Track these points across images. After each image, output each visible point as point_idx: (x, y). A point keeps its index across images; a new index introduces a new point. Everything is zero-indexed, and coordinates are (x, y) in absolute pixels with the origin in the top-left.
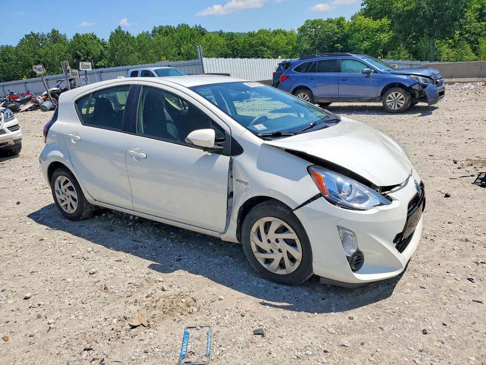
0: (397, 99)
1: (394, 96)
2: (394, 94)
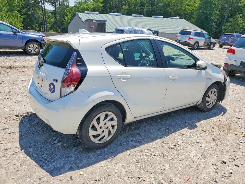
0: (34, 48)
1: (32, 46)
2: (32, 45)
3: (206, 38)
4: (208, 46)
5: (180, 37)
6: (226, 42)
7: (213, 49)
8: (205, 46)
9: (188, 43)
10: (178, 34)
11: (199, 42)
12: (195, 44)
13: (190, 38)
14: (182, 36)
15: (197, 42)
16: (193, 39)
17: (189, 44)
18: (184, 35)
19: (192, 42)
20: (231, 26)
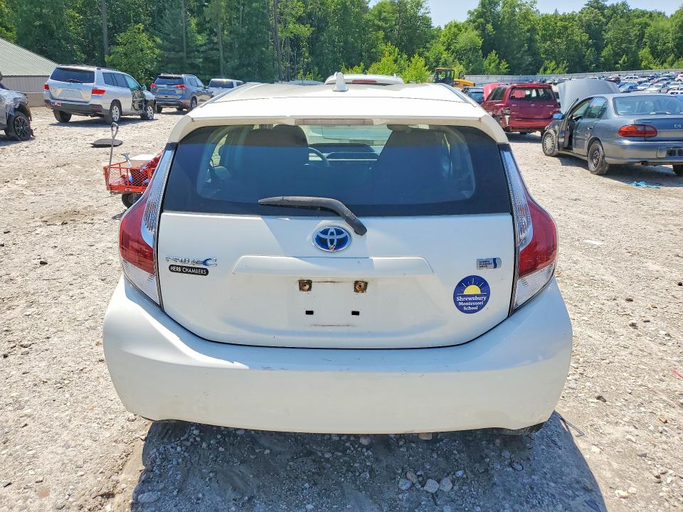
3: (132, 90)
4: (141, 112)
5: (61, 89)
6: (169, 97)
7: (152, 119)
8: (135, 112)
9: (93, 105)
10: (50, 81)
11: (121, 100)
12: (112, 108)
13: (95, 91)
14: (62, 84)
15: (116, 103)
16: (105, 94)
17: (98, 109)
18: (74, 82)
19: (105, 103)
20: (125, 54)
